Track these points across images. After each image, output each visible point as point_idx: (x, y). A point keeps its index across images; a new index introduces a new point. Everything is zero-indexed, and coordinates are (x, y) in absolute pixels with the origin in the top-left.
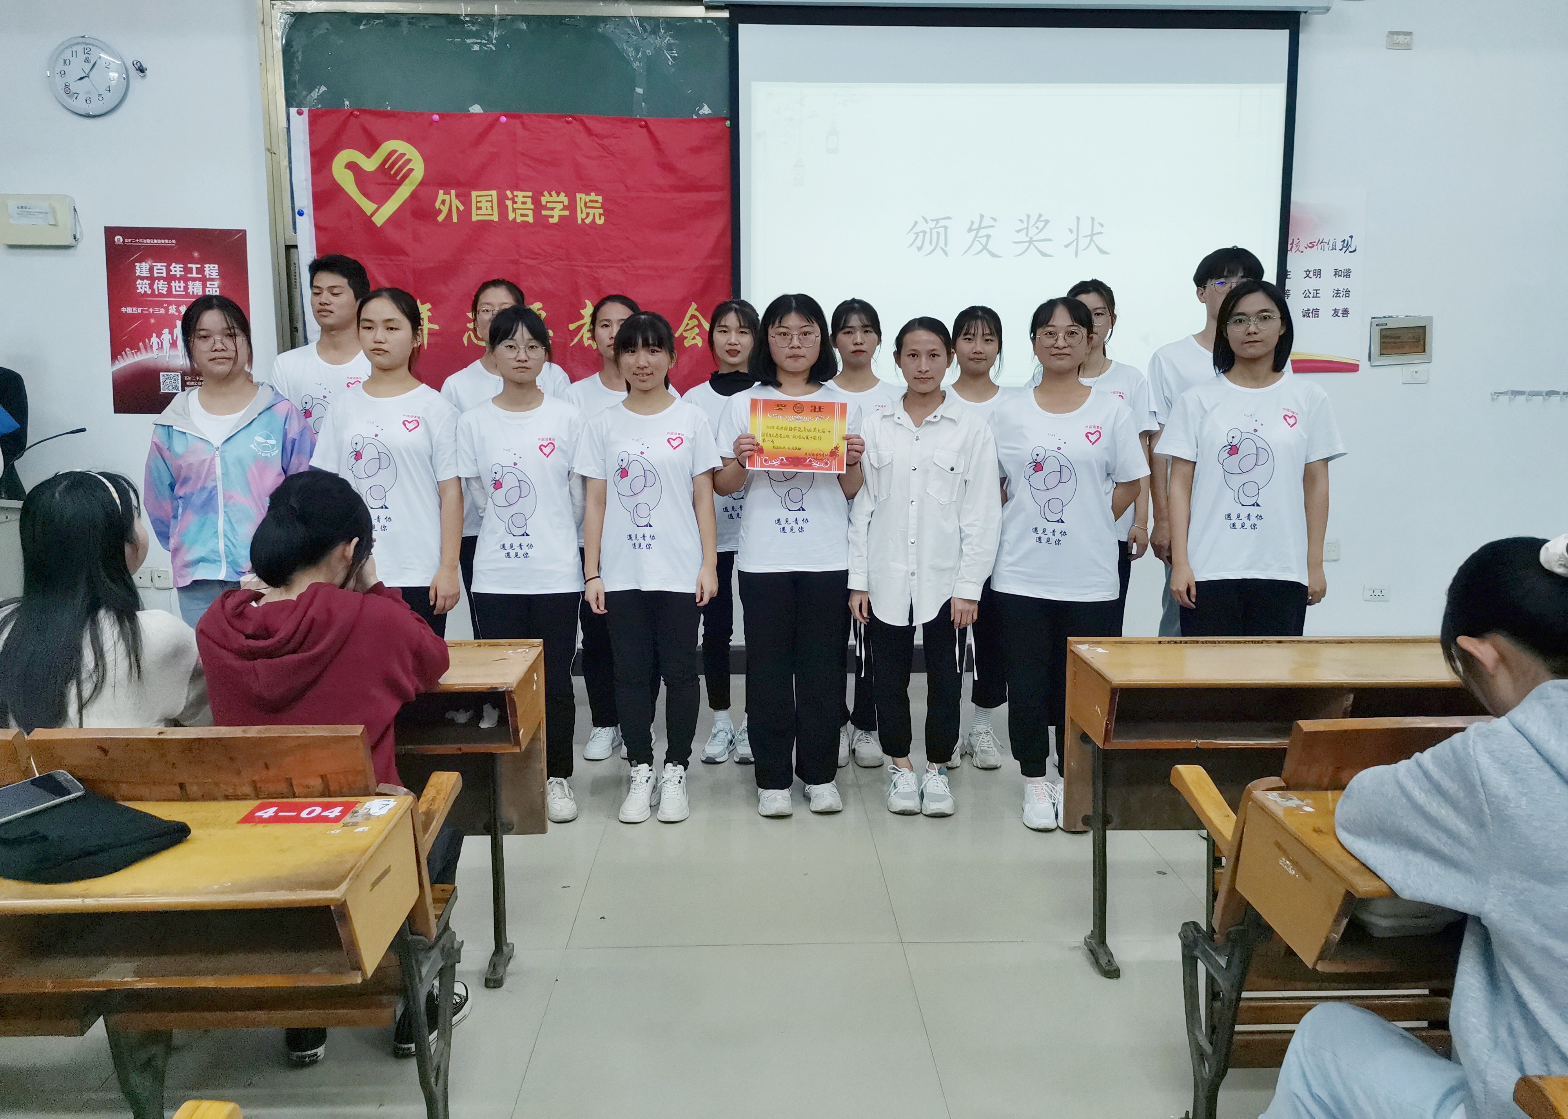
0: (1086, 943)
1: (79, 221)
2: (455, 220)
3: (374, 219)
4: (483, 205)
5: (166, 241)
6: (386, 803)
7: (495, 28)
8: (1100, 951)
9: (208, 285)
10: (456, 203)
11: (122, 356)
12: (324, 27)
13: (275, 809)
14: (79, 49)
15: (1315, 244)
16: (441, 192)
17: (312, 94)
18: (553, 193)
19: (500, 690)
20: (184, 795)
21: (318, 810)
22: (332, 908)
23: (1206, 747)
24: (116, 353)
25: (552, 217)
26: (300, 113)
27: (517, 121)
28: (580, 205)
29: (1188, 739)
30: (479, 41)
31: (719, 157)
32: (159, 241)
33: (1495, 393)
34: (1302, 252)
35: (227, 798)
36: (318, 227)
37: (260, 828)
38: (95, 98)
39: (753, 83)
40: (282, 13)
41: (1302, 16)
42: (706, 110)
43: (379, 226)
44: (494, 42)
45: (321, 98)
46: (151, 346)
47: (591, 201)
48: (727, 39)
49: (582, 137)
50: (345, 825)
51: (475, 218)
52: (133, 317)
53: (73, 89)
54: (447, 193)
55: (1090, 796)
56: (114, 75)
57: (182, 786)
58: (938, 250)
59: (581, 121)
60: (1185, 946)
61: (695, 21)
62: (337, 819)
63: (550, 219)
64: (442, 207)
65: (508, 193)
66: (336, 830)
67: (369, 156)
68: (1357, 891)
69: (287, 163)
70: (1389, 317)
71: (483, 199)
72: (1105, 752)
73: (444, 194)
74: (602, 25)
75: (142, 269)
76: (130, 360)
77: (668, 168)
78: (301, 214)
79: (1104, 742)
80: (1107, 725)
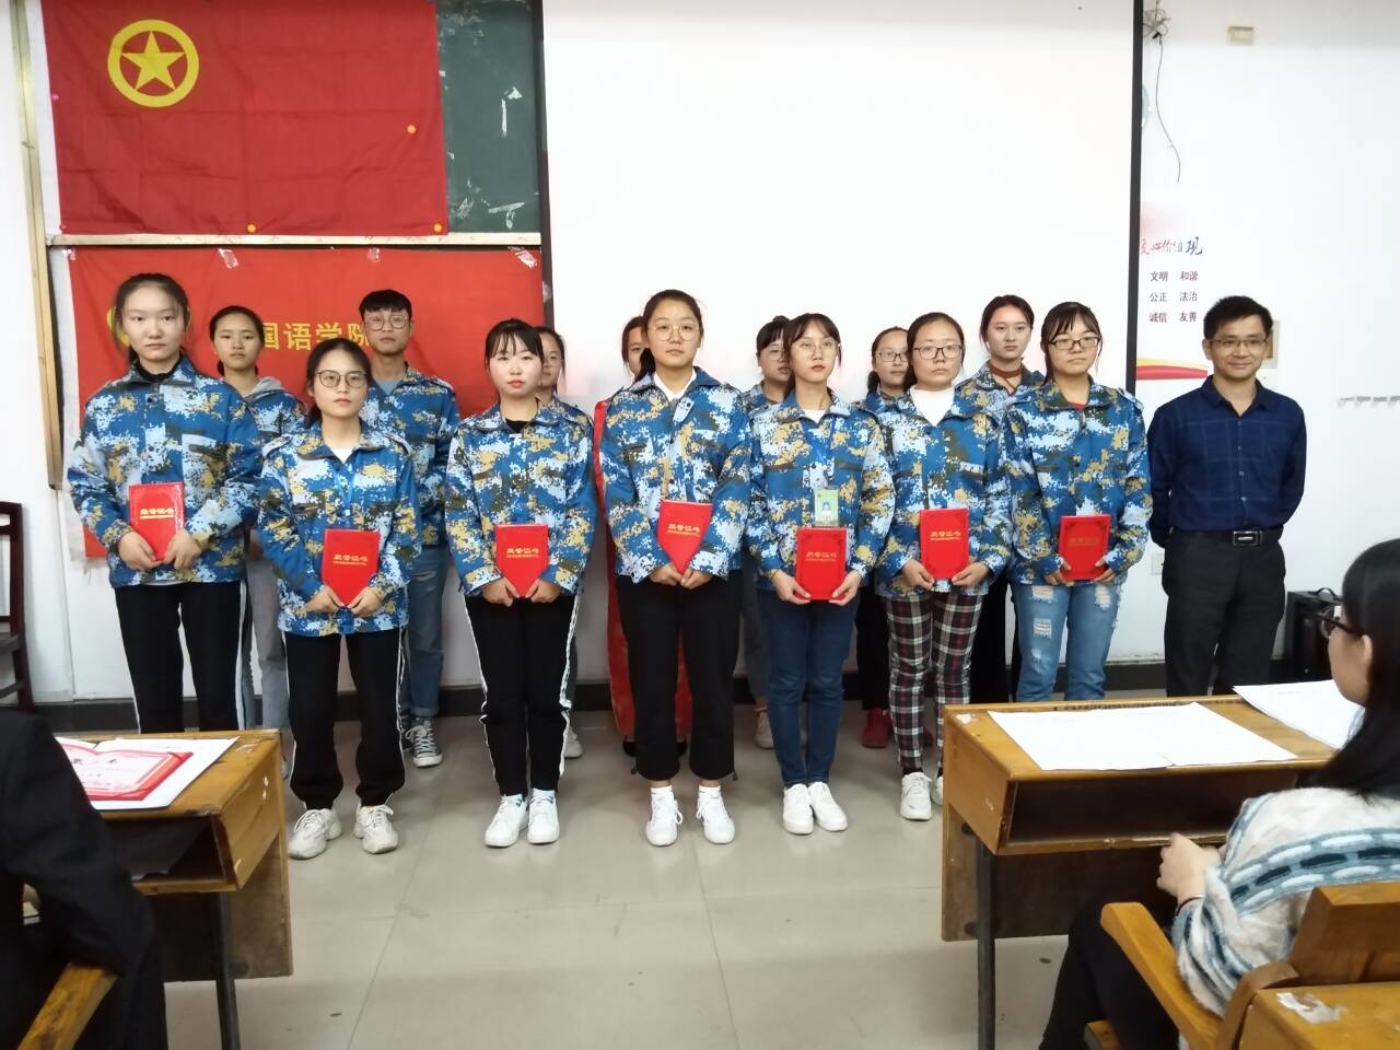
15: (1161, 245)
33: (1342, 399)
34: (1151, 253)
55: (975, 897)
79: (999, 847)
80: (1002, 826)
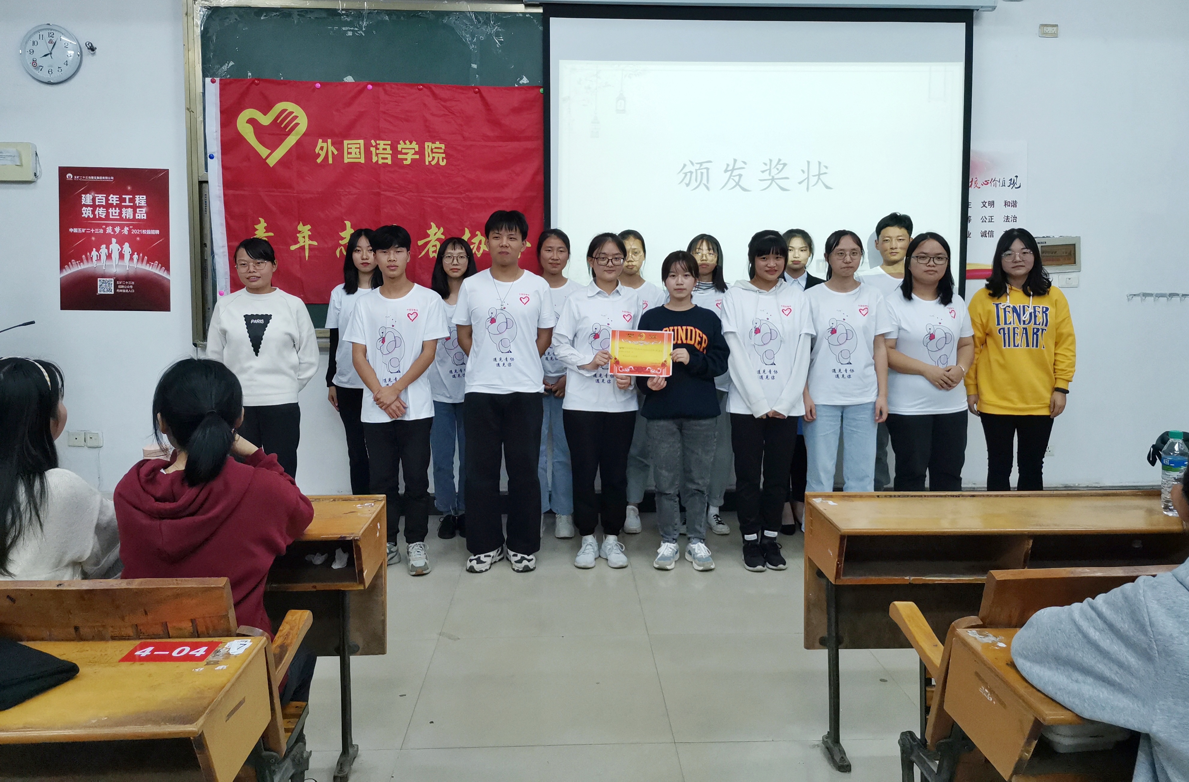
0: (824, 742)
1: (39, 163)
2: (330, 161)
3: (267, 161)
4: (353, 151)
5: (107, 178)
6: (244, 643)
7: (365, 20)
8: (836, 750)
9: (138, 212)
10: (332, 149)
11: (69, 266)
12: (233, 17)
13: (151, 648)
14: (45, 33)
15: (989, 182)
16: (320, 141)
17: (223, 68)
18: (407, 142)
19: (348, 539)
20: (78, 636)
21: (187, 649)
22: (192, 738)
23: (917, 582)
24: (64, 263)
25: (406, 159)
26: (213, 82)
27: (381, 89)
28: (427, 151)
29: (902, 576)
30: (352, 29)
31: (535, 115)
32: (101, 178)
33: (1130, 295)
34: (979, 188)
35: (113, 638)
36: (224, 167)
37: (137, 667)
38: (55, 70)
39: (561, 61)
40: (202, 7)
41: (975, 13)
42: (525, 81)
43: (271, 166)
44: (364, 29)
45: (228, 71)
46: (92, 258)
47: (436, 148)
48: (541, 28)
49: (430, 101)
50: (208, 664)
51: (346, 161)
52: (78, 236)
53: (39, 63)
54: (325, 141)
55: (825, 620)
56: (71, 53)
57: (76, 629)
58: (702, 186)
59: (429, 88)
60: (903, 752)
61: (517, 15)
62: (202, 658)
63: (404, 162)
64: (320, 152)
65: (373, 142)
66: (200, 668)
67: (265, 114)
68: (1044, 720)
69: (202, 119)
70: (1047, 237)
71: (354, 146)
72: (837, 587)
73: (323, 142)
74: (447, 18)
75: (87, 199)
76: (75, 268)
77: (495, 123)
78: (212, 157)
79: (836, 579)
80: (838, 565)
